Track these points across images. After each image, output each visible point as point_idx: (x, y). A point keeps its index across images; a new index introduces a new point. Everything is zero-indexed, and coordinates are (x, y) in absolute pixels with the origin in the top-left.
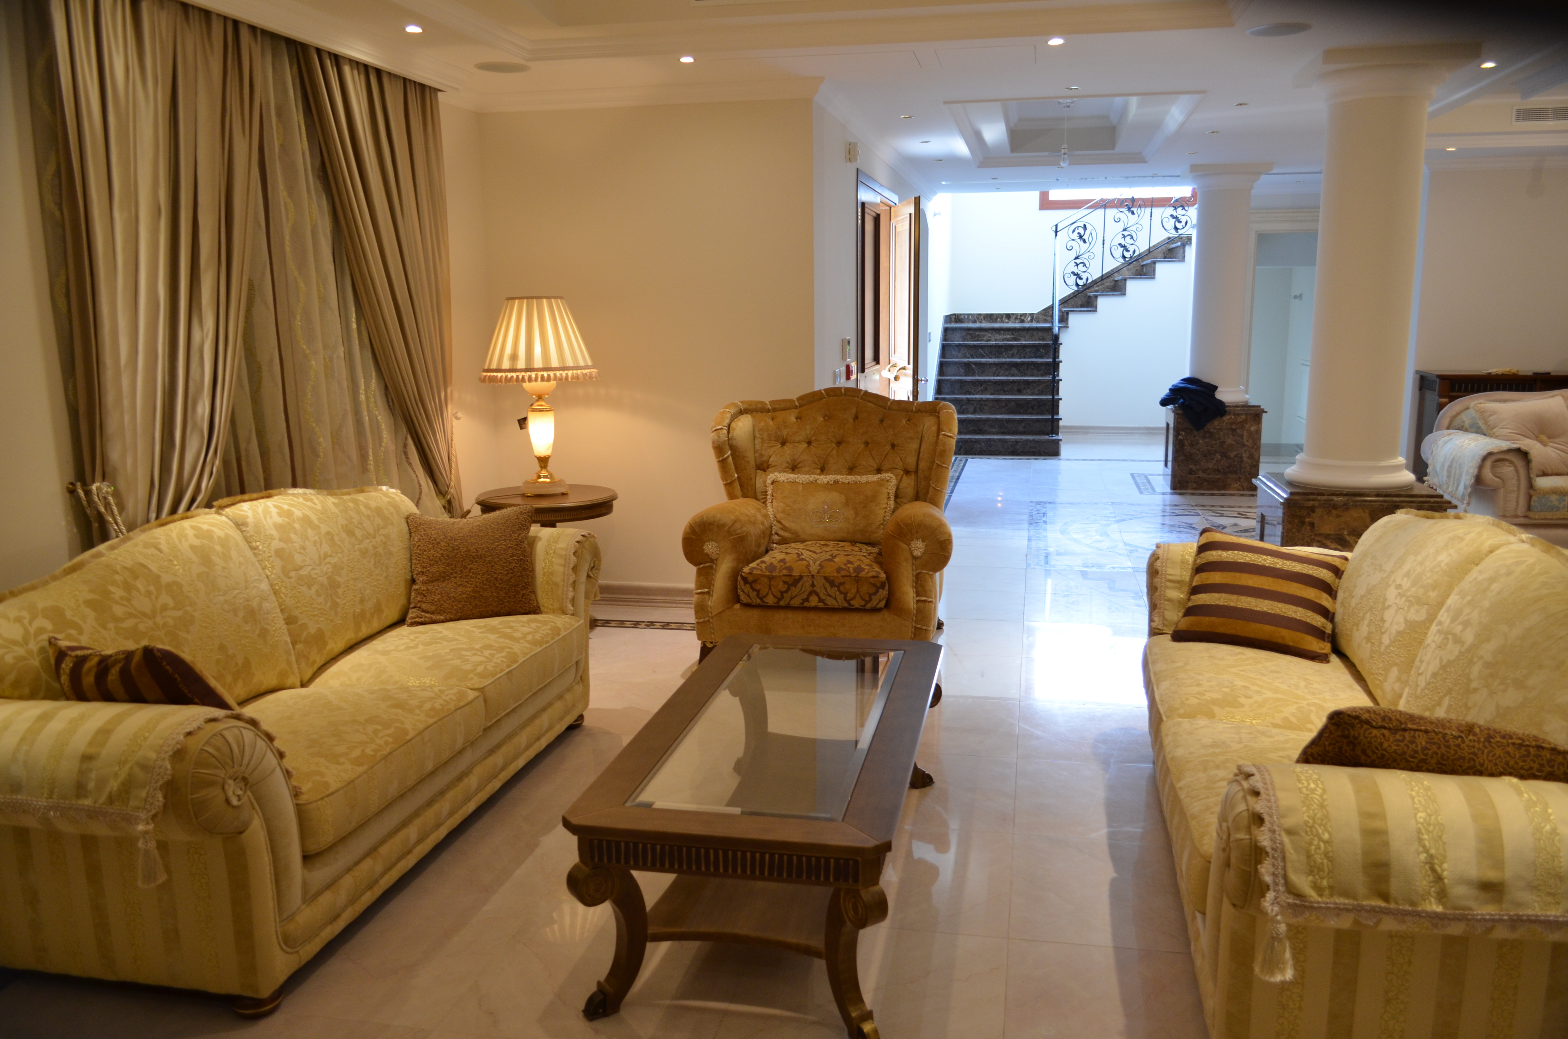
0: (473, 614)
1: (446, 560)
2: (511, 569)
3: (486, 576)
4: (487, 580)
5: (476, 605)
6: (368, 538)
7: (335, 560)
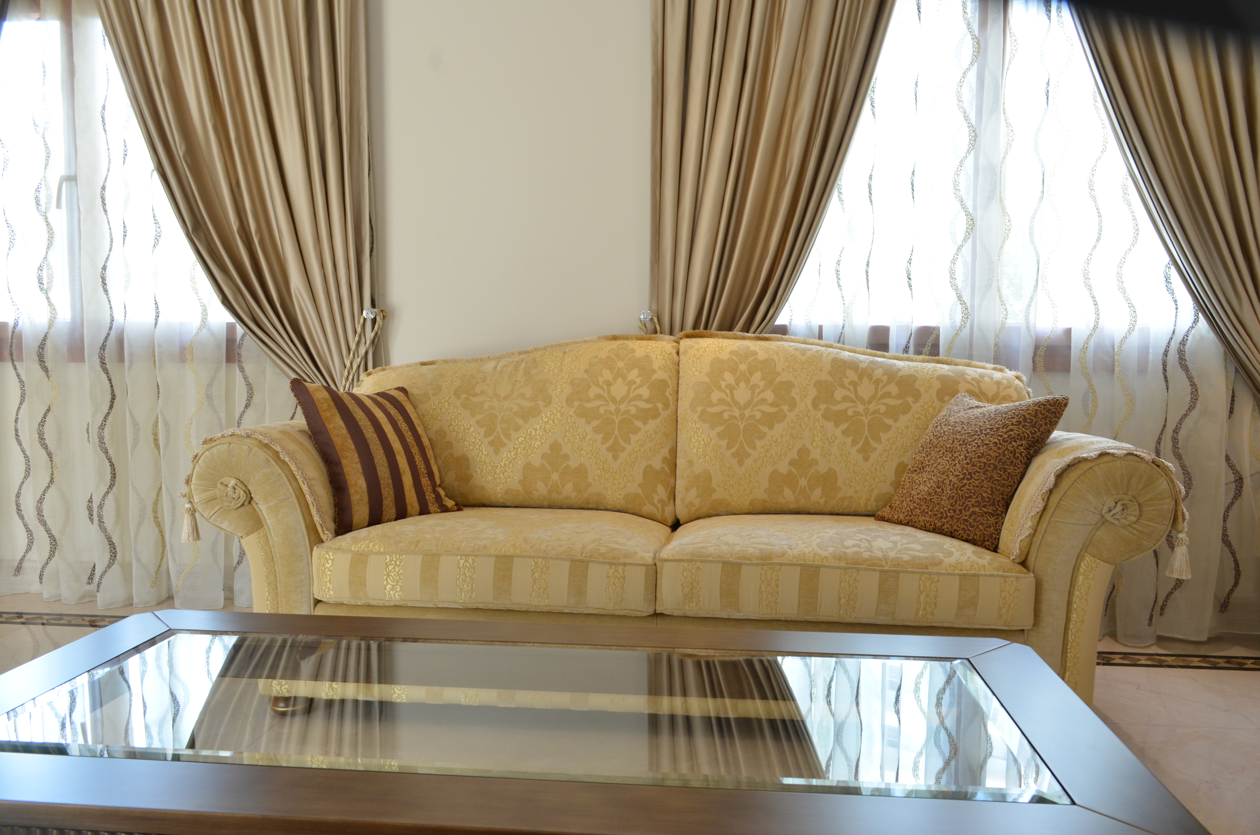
0: (919, 521)
1: (930, 448)
2: (970, 474)
3: (944, 476)
4: (943, 483)
5: (924, 510)
6: (855, 402)
7: (773, 410)
